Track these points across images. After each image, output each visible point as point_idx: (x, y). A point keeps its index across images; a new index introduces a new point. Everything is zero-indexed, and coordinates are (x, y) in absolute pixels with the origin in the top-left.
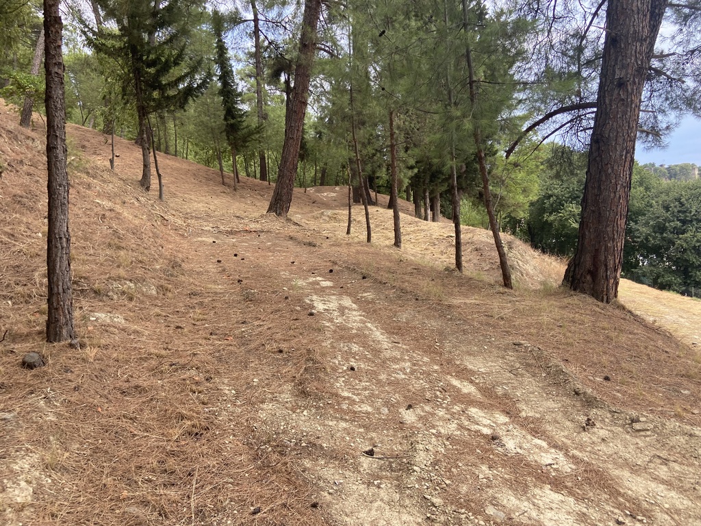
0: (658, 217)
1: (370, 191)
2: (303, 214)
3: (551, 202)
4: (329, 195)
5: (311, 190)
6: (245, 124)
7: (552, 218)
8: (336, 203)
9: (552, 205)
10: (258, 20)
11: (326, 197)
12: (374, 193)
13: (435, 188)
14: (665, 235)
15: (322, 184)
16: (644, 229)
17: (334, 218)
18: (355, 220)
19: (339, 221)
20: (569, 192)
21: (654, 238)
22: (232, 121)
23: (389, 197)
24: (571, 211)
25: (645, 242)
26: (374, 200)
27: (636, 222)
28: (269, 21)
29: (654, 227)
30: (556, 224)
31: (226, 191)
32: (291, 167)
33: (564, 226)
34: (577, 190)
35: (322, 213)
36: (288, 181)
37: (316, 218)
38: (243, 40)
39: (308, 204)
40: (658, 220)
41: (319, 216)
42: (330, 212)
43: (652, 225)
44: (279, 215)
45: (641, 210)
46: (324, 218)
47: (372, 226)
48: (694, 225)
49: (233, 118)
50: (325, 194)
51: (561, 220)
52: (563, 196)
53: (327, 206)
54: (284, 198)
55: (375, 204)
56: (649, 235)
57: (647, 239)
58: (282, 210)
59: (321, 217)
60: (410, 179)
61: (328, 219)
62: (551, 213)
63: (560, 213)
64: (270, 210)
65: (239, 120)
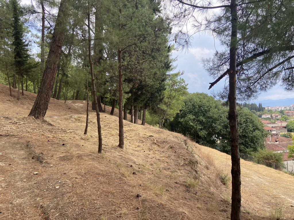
0: (225, 122)
1: (102, 104)
2: (59, 116)
3: (181, 113)
4: (79, 105)
5: (69, 102)
6: (28, 62)
7: (182, 120)
8: (82, 109)
9: (182, 115)
10: (45, 13)
11: (77, 106)
12: (104, 105)
13: (137, 105)
14: (228, 130)
15: (76, 99)
16: (219, 127)
17: (78, 120)
18: (91, 122)
19: (82, 122)
20: (189, 109)
21: (224, 131)
22: (19, 59)
23: (111, 108)
24: (189, 118)
25: (220, 132)
26: (103, 109)
27: (215, 123)
28: (51, 15)
29: (223, 126)
30: (184, 123)
31: (11, 100)
32: (48, 86)
33: (187, 124)
34: (192, 109)
35: (71, 117)
36: (45, 96)
37: (66, 119)
38: (35, 22)
39: (65, 109)
40: (224, 123)
41: (69, 118)
42: (76, 116)
43: (222, 125)
44: (37, 118)
45: (216, 118)
46: (72, 119)
47: (102, 126)
48: (239, 126)
49: (20, 57)
50: (77, 104)
51: (185, 121)
52: (186, 111)
53: (77, 111)
54: (42, 107)
55: (104, 111)
56: (221, 129)
57: (220, 131)
58: (40, 115)
59: (70, 119)
60: (126, 99)
61: (74, 120)
62: (181, 118)
63: (185, 118)
64: (31, 114)
65: (24, 59)
